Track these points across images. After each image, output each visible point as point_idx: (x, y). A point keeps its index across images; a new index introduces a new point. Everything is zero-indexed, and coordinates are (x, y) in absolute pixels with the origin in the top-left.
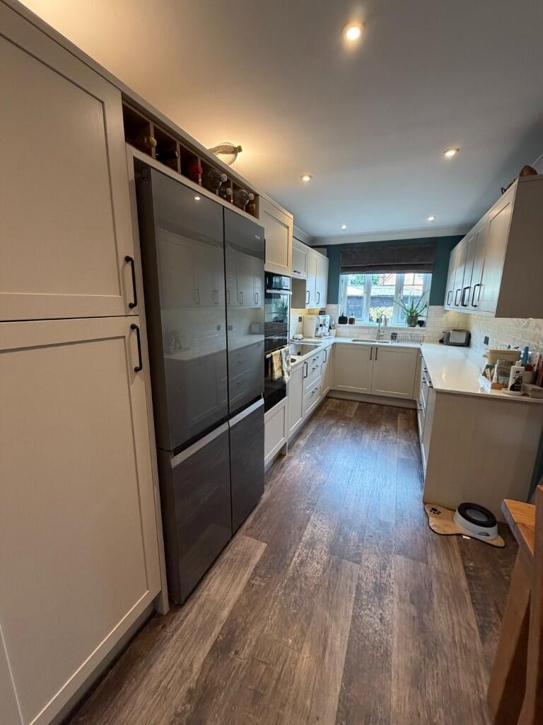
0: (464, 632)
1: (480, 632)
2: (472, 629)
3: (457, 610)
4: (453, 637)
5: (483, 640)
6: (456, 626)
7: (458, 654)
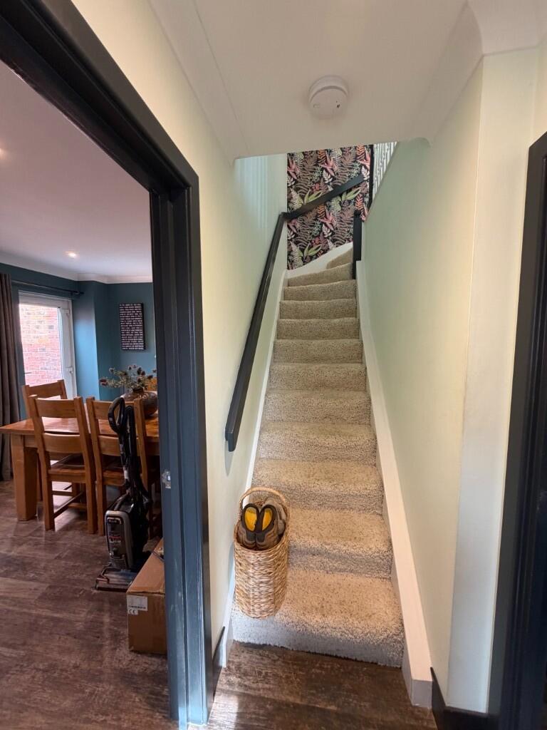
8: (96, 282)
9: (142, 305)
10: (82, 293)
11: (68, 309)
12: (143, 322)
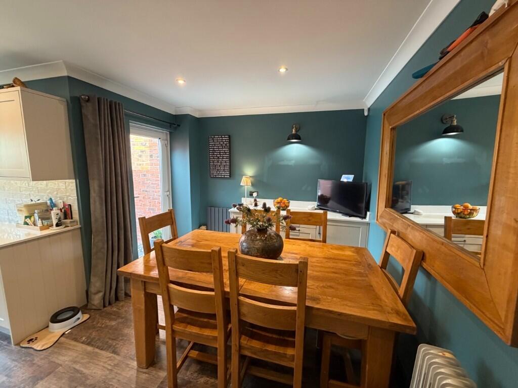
0: (110, 362)
1: (115, 354)
2: (110, 357)
3: (98, 360)
4: (108, 369)
5: (118, 355)
6: (104, 365)
7: (116, 371)
8: (191, 115)
9: (229, 137)
10: (179, 126)
11: (167, 140)
12: (230, 152)
